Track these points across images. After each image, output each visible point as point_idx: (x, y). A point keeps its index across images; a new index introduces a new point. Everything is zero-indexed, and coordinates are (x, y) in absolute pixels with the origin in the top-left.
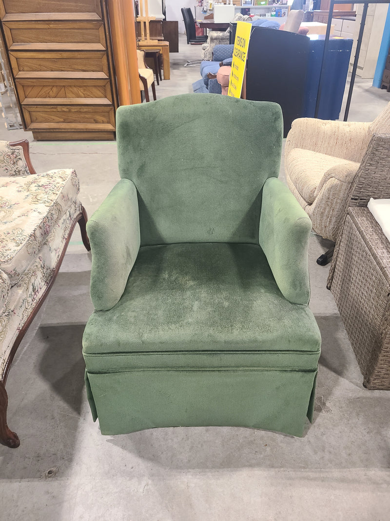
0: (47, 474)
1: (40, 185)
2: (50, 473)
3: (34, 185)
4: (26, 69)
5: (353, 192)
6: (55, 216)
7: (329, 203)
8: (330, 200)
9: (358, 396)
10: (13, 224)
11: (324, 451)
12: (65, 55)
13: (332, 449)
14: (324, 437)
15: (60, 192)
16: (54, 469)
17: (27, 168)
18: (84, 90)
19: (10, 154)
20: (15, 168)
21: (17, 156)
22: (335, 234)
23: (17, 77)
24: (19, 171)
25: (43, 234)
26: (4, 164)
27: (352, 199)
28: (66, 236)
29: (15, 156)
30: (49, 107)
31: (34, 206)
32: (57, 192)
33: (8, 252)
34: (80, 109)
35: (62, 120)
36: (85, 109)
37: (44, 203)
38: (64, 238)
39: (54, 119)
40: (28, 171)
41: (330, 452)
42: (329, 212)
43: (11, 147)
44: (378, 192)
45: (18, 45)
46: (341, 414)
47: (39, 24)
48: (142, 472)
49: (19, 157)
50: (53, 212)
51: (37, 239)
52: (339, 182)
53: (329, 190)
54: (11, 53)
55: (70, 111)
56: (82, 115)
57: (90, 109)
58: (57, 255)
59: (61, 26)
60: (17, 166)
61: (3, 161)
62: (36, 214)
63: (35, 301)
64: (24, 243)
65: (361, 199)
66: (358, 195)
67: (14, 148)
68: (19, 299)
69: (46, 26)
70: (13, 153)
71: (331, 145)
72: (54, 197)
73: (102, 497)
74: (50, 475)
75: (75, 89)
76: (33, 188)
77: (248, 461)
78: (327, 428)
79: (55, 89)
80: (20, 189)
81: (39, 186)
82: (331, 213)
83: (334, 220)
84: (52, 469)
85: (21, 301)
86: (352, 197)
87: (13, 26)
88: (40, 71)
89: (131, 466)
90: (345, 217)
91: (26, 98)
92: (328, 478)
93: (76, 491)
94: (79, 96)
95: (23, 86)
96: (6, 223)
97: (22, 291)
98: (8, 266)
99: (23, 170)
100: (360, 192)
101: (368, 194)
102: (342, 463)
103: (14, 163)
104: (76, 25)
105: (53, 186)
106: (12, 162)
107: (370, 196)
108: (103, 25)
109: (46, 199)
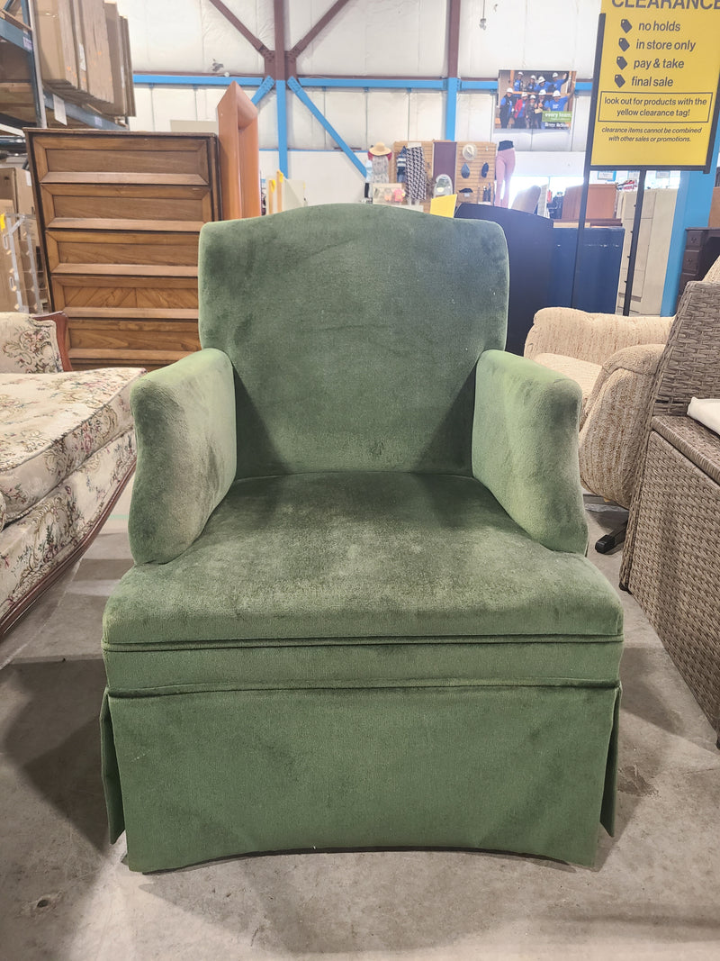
0: (35, 907)
1: (80, 382)
2: (42, 904)
3: (68, 382)
4: (71, 259)
5: (659, 388)
6: (104, 428)
7: (615, 418)
8: (616, 412)
9: (709, 767)
10: (24, 425)
11: (651, 865)
12: (141, 238)
13: (668, 863)
14: (649, 841)
15: (116, 393)
16: (52, 897)
17: (60, 362)
18: (170, 295)
19: (32, 332)
20: (37, 359)
21: (43, 338)
22: (627, 485)
23: (55, 271)
24: (44, 366)
25: (79, 448)
26: (19, 351)
27: (658, 401)
28: (120, 477)
29: (39, 337)
30: (105, 322)
31: (67, 406)
32: (112, 393)
33: (9, 457)
34: (159, 325)
35: (126, 344)
36: (168, 327)
37: (86, 403)
38: (114, 478)
39: (111, 343)
40: (61, 368)
41: (665, 868)
42: (615, 436)
43: (35, 322)
44: (705, 388)
45: (62, 221)
46: (680, 798)
47: (102, 188)
48: (250, 903)
49: (48, 340)
50: (102, 419)
51: (67, 453)
52: (630, 374)
53: (614, 390)
54: (51, 233)
55: (141, 330)
56: (162, 337)
57: (177, 326)
58: (100, 501)
59: (138, 193)
60: (40, 356)
61: (17, 345)
62: (70, 415)
63: (50, 563)
64: (40, 449)
65: (675, 402)
66: (669, 394)
67: (40, 323)
68: (20, 541)
69: (113, 193)
70: (36, 333)
71: (606, 352)
72: (106, 399)
73: (157, 954)
74: (41, 909)
75: (153, 294)
76: (68, 386)
77: (486, 885)
78: (652, 823)
79: (118, 293)
80: (44, 387)
81: (79, 384)
82: (619, 439)
83: (625, 452)
84: (49, 896)
85: (23, 548)
86: (657, 397)
87: (58, 191)
88: (97, 262)
89: (225, 892)
90: (646, 440)
91: (66, 306)
92: (668, 917)
93: (97, 942)
94: (160, 306)
95: (64, 287)
96: (10, 423)
97: (26, 529)
98: (6, 478)
99: (51, 364)
100: (672, 388)
101: (686, 391)
102: (693, 888)
103: (37, 350)
104: (163, 193)
105: (105, 385)
106: (33, 348)
107: (690, 396)
108: (209, 194)
109: (91, 399)
